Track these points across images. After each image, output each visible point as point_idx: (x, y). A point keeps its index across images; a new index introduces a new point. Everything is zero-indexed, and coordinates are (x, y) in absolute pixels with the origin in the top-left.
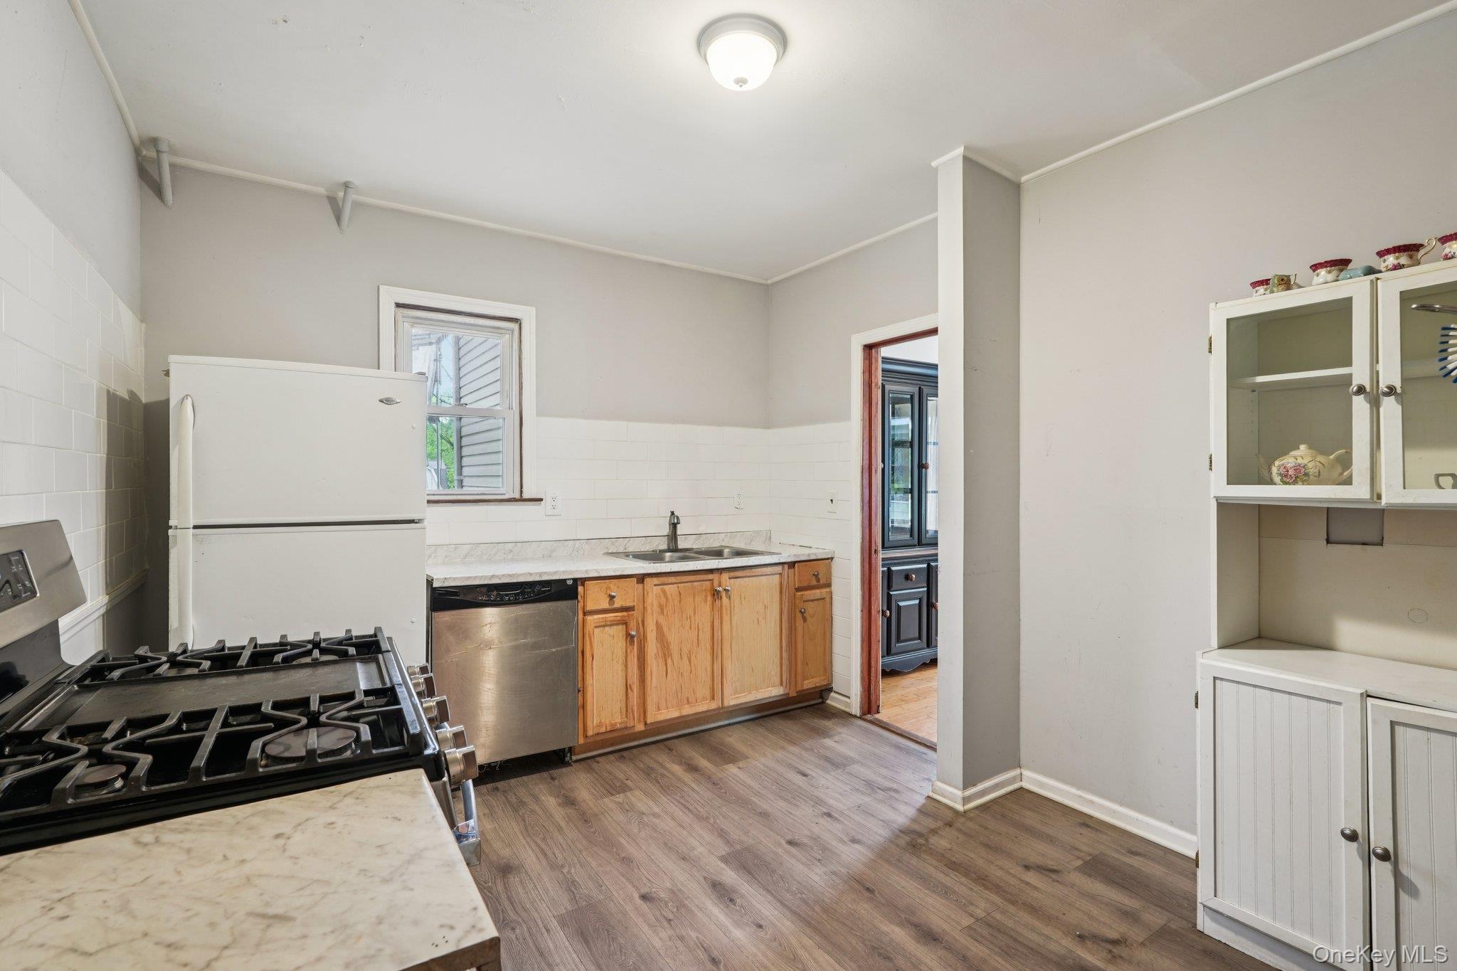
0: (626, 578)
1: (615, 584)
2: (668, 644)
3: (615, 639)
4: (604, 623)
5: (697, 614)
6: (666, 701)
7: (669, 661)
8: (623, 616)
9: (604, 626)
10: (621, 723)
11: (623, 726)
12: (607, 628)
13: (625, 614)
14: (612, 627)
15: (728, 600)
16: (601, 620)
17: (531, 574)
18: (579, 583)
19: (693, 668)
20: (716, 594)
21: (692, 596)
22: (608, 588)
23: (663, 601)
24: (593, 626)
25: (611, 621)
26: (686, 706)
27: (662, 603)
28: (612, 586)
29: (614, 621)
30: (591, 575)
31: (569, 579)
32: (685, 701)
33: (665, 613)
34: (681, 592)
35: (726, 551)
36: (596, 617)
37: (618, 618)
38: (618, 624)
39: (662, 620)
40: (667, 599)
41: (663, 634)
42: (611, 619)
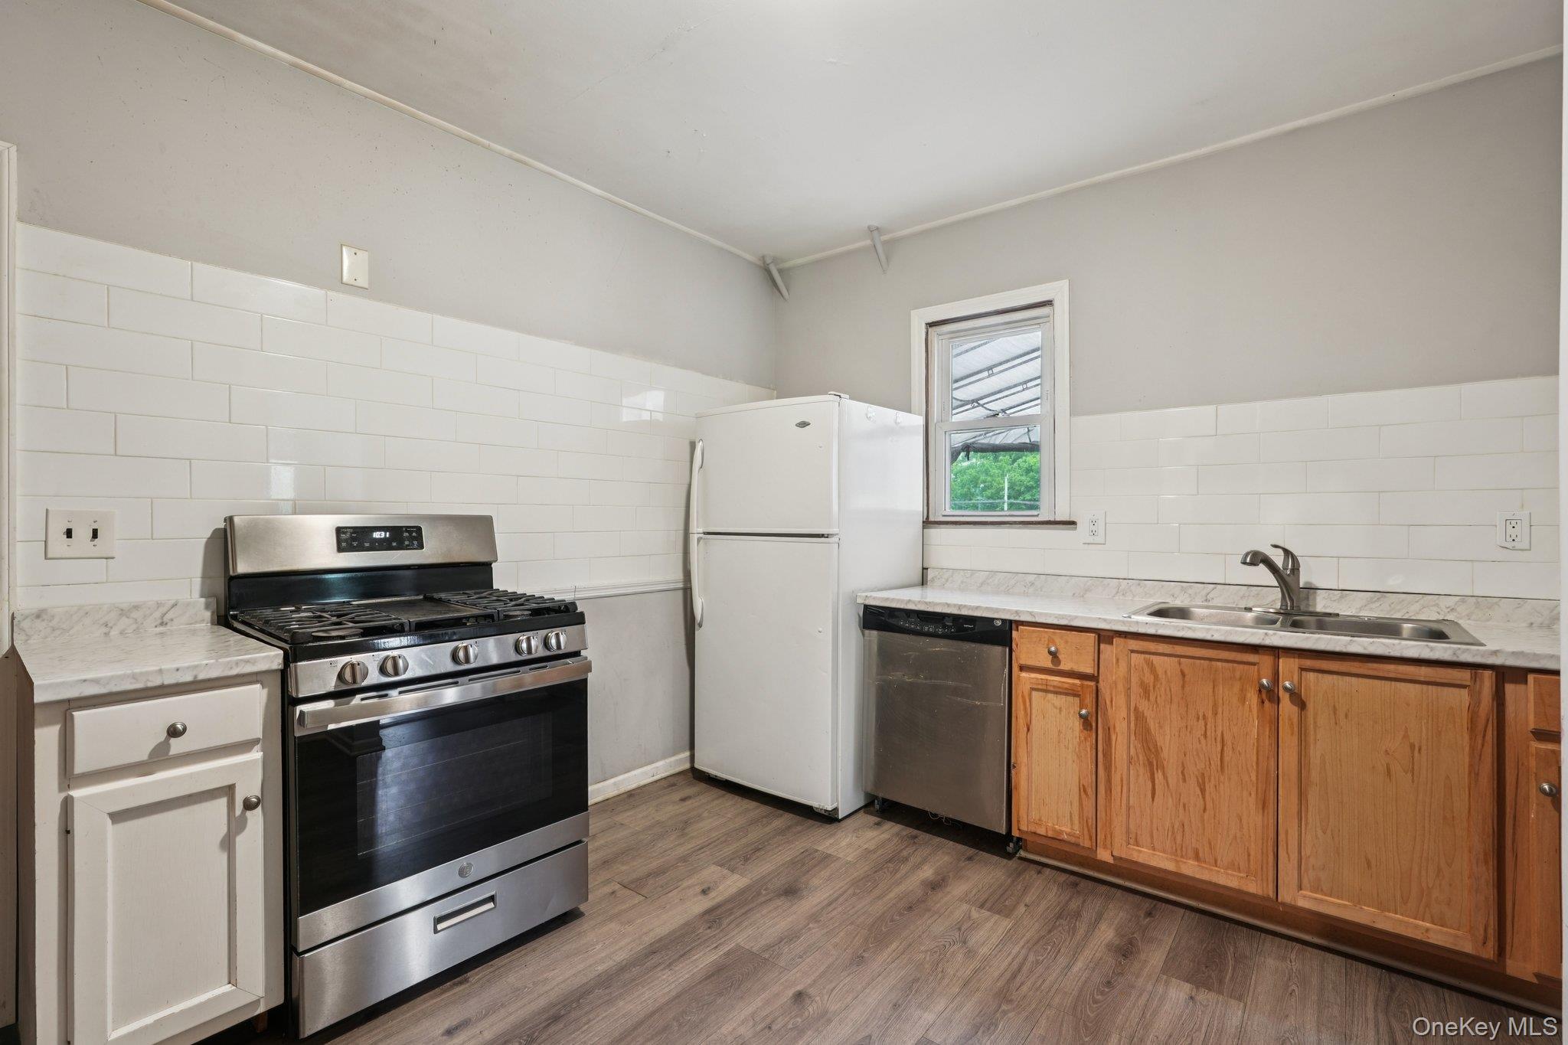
0: (1081, 632)
1: (1061, 638)
2: (1157, 751)
3: (1063, 713)
4: (1044, 687)
5: (1219, 715)
6: (1152, 837)
7: (1159, 776)
8: (1073, 684)
9: (1046, 691)
10: (1068, 834)
11: (1073, 840)
12: (1050, 696)
13: (1077, 682)
14: (1059, 696)
15: (1295, 709)
16: (1040, 682)
17: (948, 605)
18: (1014, 626)
19: (1209, 805)
20: (1270, 694)
21: (1211, 684)
22: (1051, 641)
23: (1149, 678)
24: (1028, 687)
25: (1054, 686)
26: (1191, 862)
27: (1146, 680)
28: (1058, 640)
29: (1059, 688)
30: (1023, 618)
31: (997, 619)
32: (1191, 853)
33: (1152, 698)
34: (1186, 672)
35: (1407, 627)
36: (1033, 675)
37: (1066, 686)
38: (1067, 694)
39: (1144, 706)
40: (1156, 678)
41: (1148, 731)
42: (1055, 684)
